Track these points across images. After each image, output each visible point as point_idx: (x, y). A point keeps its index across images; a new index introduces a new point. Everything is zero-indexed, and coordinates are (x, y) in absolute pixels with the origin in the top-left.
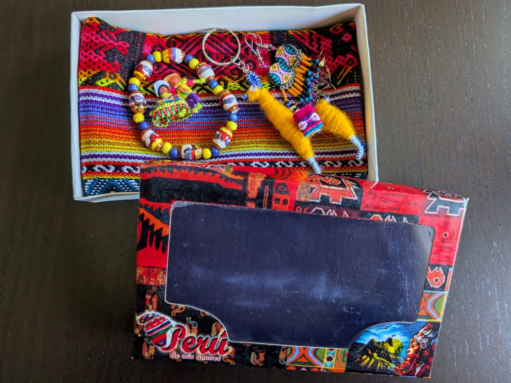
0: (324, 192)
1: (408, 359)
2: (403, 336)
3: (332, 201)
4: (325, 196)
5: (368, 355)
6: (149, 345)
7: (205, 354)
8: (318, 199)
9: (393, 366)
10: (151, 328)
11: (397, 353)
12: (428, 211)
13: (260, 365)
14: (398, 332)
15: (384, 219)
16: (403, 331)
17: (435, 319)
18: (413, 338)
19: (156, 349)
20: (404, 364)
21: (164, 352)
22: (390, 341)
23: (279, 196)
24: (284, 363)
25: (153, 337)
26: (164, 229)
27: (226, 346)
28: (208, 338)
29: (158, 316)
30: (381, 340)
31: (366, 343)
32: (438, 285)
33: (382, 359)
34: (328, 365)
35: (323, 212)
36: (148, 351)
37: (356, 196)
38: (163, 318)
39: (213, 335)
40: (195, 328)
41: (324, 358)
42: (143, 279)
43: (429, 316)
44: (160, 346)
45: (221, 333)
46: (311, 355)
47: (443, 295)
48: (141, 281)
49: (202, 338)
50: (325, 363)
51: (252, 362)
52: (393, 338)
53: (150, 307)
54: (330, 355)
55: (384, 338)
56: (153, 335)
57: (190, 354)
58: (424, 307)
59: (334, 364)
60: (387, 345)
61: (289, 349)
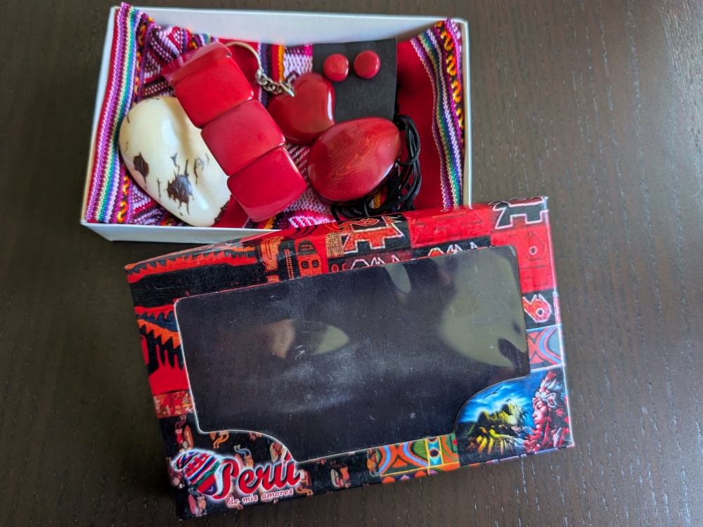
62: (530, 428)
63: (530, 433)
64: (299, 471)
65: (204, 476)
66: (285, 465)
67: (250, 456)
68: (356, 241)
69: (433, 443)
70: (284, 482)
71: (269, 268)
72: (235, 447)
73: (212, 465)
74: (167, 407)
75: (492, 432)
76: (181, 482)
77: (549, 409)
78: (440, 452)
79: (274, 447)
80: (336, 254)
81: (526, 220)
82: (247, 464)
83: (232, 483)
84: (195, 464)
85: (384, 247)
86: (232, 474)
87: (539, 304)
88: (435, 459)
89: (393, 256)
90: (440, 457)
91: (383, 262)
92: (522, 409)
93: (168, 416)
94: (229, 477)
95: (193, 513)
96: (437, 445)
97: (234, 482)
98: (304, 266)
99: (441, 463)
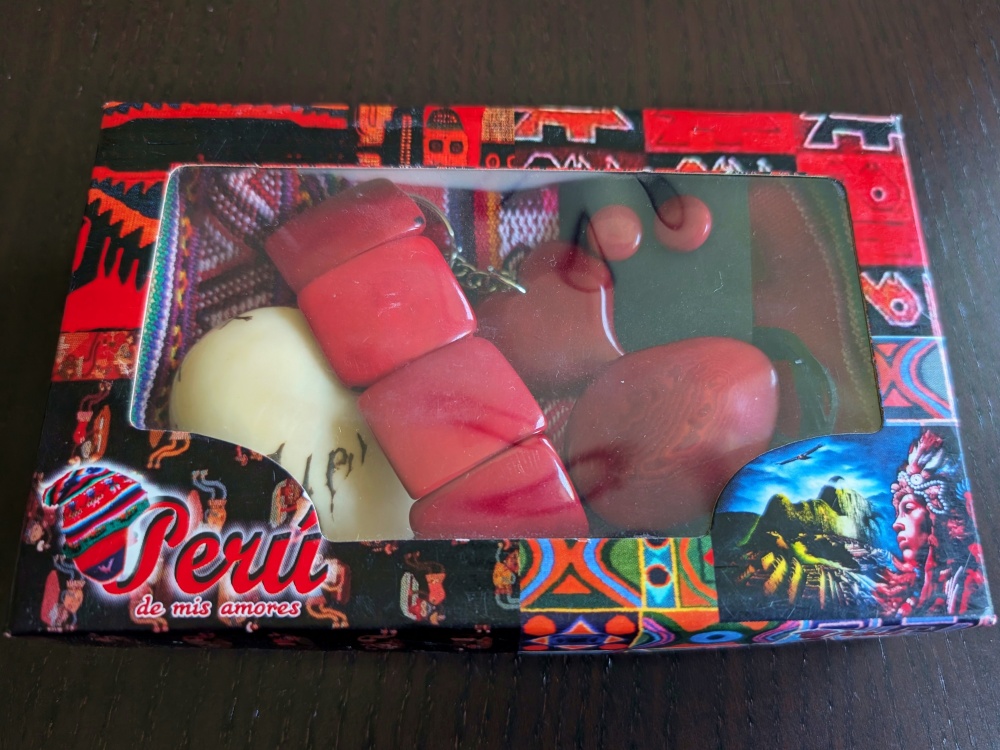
62: (890, 556)
63: (891, 568)
64: (327, 562)
65: (104, 530)
66: (297, 540)
67: (222, 502)
68: (541, 124)
69: (658, 551)
70: (285, 581)
71: (366, 140)
72: (195, 474)
73: (130, 507)
74: (80, 362)
75: (800, 548)
76: (44, 538)
77: (932, 517)
78: (673, 577)
79: (283, 492)
80: (499, 137)
81: (862, 142)
82: (210, 520)
83: (160, 560)
84: (93, 497)
85: (593, 141)
86: (167, 539)
87: (896, 291)
88: (660, 592)
89: (609, 159)
90: (672, 589)
91: (588, 166)
92: (869, 505)
93: (74, 379)
94: (160, 543)
95: (44, 619)
96: (666, 557)
97: (167, 557)
98: (434, 147)
99: (674, 606)
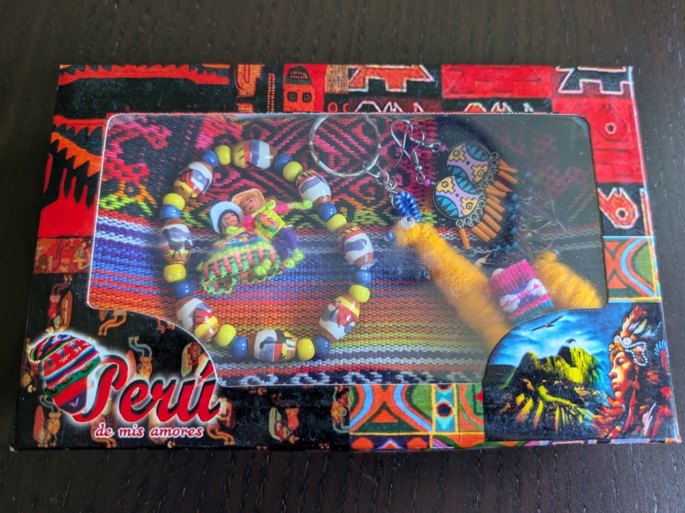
0: (372, 73)
1: (618, 394)
2: (591, 339)
3: (390, 88)
4: (375, 80)
5: (528, 393)
6: (49, 411)
7: (168, 422)
8: (364, 87)
9: (589, 415)
10: (56, 369)
11: (588, 383)
12: (565, 88)
13: (292, 440)
14: (578, 332)
15: (489, 109)
16: (589, 329)
17: (647, 296)
18: (614, 343)
19: (62, 418)
20: (611, 407)
21: (80, 424)
22: (565, 354)
23: (294, 88)
24: (344, 430)
25: (59, 390)
26: (92, 163)
27: (213, 398)
28: (173, 382)
29: (72, 338)
30: (547, 355)
31: (516, 363)
32: (629, 224)
33: (559, 400)
34: (444, 426)
35: (377, 107)
36: (45, 427)
37: (430, 76)
38: (80, 344)
39: (184, 375)
40: (147, 361)
41: (430, 408)
42: (46, 263)
43: (630, 291)
44: (71, 410)
45: (201, 369)
46: (401, 404)
47: (646, 244)
48: (44, 267)
49: (160, 382)
50: (437, 422)
51: (274, 436)
52: (571, 346)
53: (57, 321)
54: (443, 400)
55: (551, 350)
56: (59, 385)
57: (135, 425)
58: (615, 272)
59: (456, 422)
60: (563, 365)
61: (351, 393)
